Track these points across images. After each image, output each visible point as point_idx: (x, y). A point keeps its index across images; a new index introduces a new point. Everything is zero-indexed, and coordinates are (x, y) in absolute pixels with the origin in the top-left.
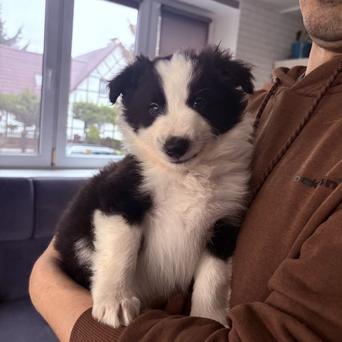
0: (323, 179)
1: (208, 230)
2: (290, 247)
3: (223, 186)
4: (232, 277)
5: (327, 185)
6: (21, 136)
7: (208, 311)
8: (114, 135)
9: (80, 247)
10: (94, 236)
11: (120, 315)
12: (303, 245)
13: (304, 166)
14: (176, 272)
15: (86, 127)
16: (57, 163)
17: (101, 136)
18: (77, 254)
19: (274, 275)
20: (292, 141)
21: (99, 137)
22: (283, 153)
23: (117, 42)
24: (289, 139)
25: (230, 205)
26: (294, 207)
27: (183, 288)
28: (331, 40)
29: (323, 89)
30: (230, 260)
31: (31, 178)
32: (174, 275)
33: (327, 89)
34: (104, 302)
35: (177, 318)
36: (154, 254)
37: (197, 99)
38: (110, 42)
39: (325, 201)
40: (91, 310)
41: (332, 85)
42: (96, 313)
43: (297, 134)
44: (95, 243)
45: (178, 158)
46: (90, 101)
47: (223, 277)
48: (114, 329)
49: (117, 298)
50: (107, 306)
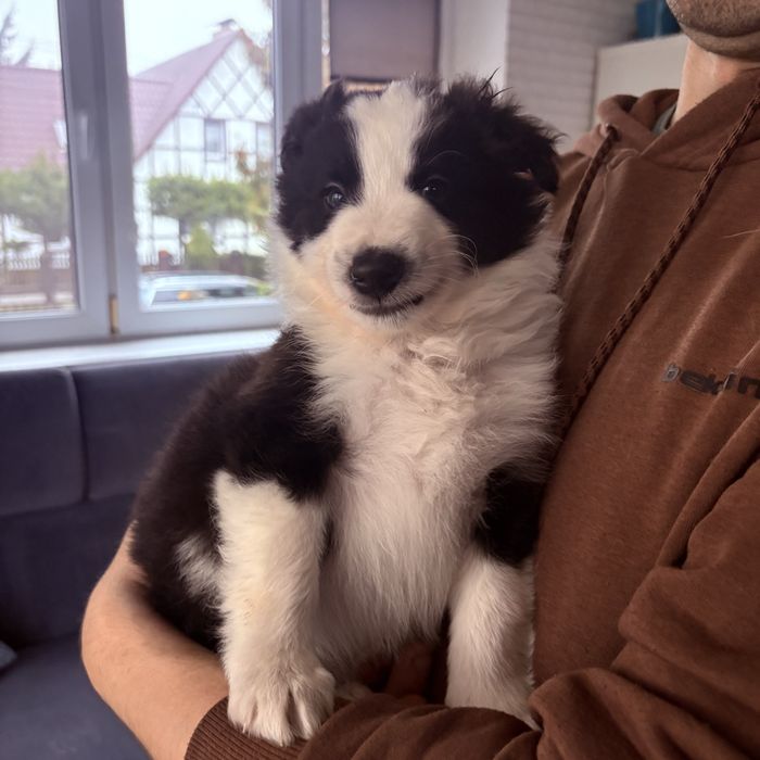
0: (732, 376)
1: (475, 494)
2: (665, 534)
3: (498, 387)
4: (536, 603)
5: (742, 389)
6: (39, 265)
7: (486, 686)
8: (246, 244)
9: (190, 555)
10: (217, 532)
11: (291, 716)
12: (694, 532)
13: (684, 344)
14: (410, 592)
15: (182, 232)
16: (124, 328)
17: (220, 250)
18: (184, 571)
19: (631, 607)
20: (655, 281)
21: (214, 252)
22: (636, 310)
23: (234, 28)
24: (647, 278)
25: (520, 434)
26: (667, 443)
27: (425, 629)
28: (732, 34)
29: (721, 154)
30: (529, 565)
31: (68, 367)
32: (407, 601)
33: (729, 153)
34: (253, 689)
35: (418, 714)
36: (359, 559)
37: (430, 178)
38: (218, 29)
39: (739, 430)
40: (224, 702)
41: (741, 141)
42: (238, 712)
43: (665, 265)
44: (222, 550)
45: (379, 300)
46: (185, 173)
47: (515, 606)
48: (279, 749)
49: (283, 675)
50: (260, 698)
